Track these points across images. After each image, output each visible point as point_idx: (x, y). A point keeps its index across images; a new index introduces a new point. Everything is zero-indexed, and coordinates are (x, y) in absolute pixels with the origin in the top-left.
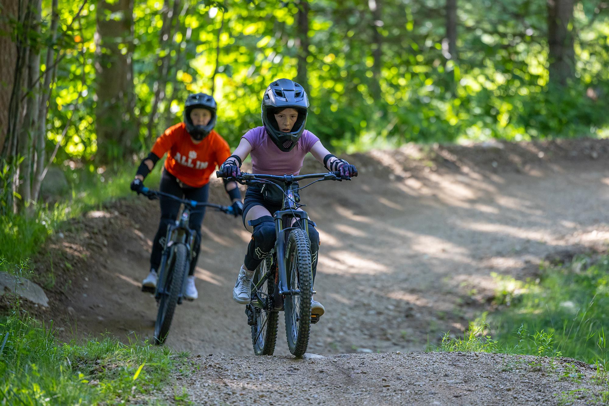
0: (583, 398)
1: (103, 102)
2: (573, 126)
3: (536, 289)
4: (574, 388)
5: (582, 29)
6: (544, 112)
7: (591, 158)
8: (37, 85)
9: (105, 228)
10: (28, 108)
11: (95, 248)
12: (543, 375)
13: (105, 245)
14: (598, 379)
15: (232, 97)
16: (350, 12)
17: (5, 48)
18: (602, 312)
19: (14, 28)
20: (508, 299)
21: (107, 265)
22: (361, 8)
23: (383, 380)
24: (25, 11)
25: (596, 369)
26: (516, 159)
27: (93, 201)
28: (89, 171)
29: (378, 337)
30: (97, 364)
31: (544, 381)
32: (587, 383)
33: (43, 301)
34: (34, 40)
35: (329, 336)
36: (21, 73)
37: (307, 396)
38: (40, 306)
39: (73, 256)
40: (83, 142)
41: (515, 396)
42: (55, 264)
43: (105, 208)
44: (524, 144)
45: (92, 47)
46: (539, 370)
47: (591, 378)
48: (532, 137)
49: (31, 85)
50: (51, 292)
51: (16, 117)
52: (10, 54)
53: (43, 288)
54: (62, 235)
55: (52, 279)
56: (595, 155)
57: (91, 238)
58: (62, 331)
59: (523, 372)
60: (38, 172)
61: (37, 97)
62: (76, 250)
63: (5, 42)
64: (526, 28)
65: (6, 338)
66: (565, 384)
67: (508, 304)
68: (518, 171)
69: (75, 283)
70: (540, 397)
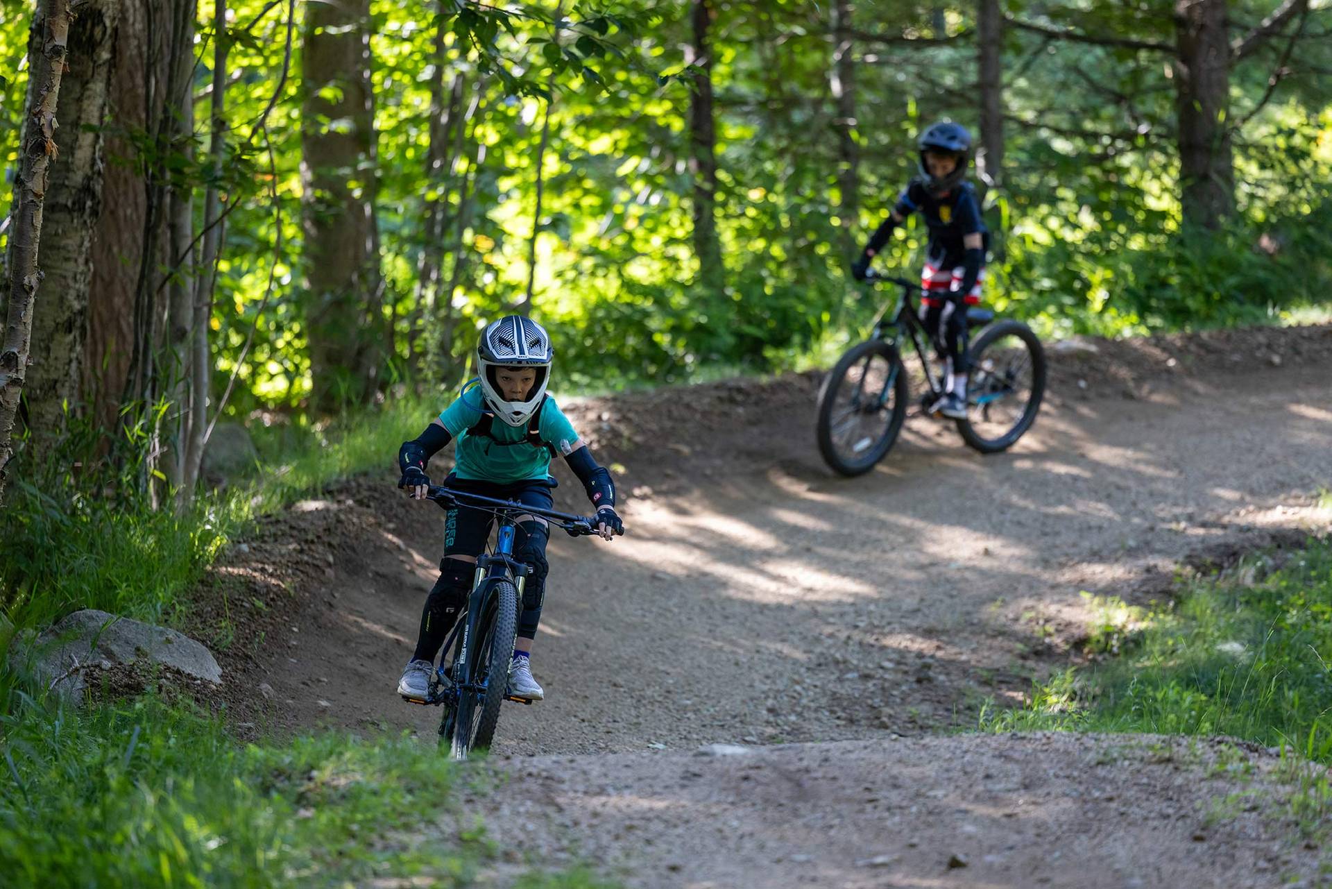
0: (1254, 809)
1: (321, 293)
2: (1233, 306)
3: (1170, 621)
4: (1235, 792)
5: (1245, 120)
6: (1175, 281)
7: (1270, 364)
8: (189, 260)
9: (328, 530)
10: (172, 305)
11: (311, 571)
12: (1176, 769)
13: (329, 565)
14: (1284, 772)
15: (571, 275)
16: (794, 102)
17: (126, 193)
18: (1299, 659)
19: (139, 150)
20: (1114, 642)
21: (334, 602)
22: (815, 94)
23: (867, 789)
24: (160, 115)
25: (1278, 755)
26: (1124, 373)
27: (304, 482)
28: (297, 427)
29: (863, 722)
30: (310, 779)
31: (1179, 780)
32: (1261, 782)
33: (212, 671)
34: (178, 171)
35: (768, 722)
36: (155, 238)
37: (719, 825)
38: (205, 684)
39: (267, 586)
40: (286, 372)
41: (1123, 809)
42: (232, 602)
43: (327, 492)
44: (1137, 343)
45: (295, 186)
46: (1169, 760)
47: (1270, 773)
48: (1153, 329)
49: (177, 261)
50: (227, 655)
51: (149, 324)
52: (136, 204)
53: (211, 648)
54: (245, 547)
55: (227, 631)
56: (1276, 359)
57: (302, 551)
58: (249, 729)
59: (1137, 765)
60: (196, 430)
61: (189, 284)
62: (271, 575)
63: (126, 181)
64: (1137, 120)
65: (135, 739)
66: (1220, 784)
67: (1115, 649)
68: (1128, 396)
69: (272, 638)
70: (1170, 811)
